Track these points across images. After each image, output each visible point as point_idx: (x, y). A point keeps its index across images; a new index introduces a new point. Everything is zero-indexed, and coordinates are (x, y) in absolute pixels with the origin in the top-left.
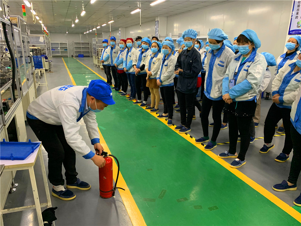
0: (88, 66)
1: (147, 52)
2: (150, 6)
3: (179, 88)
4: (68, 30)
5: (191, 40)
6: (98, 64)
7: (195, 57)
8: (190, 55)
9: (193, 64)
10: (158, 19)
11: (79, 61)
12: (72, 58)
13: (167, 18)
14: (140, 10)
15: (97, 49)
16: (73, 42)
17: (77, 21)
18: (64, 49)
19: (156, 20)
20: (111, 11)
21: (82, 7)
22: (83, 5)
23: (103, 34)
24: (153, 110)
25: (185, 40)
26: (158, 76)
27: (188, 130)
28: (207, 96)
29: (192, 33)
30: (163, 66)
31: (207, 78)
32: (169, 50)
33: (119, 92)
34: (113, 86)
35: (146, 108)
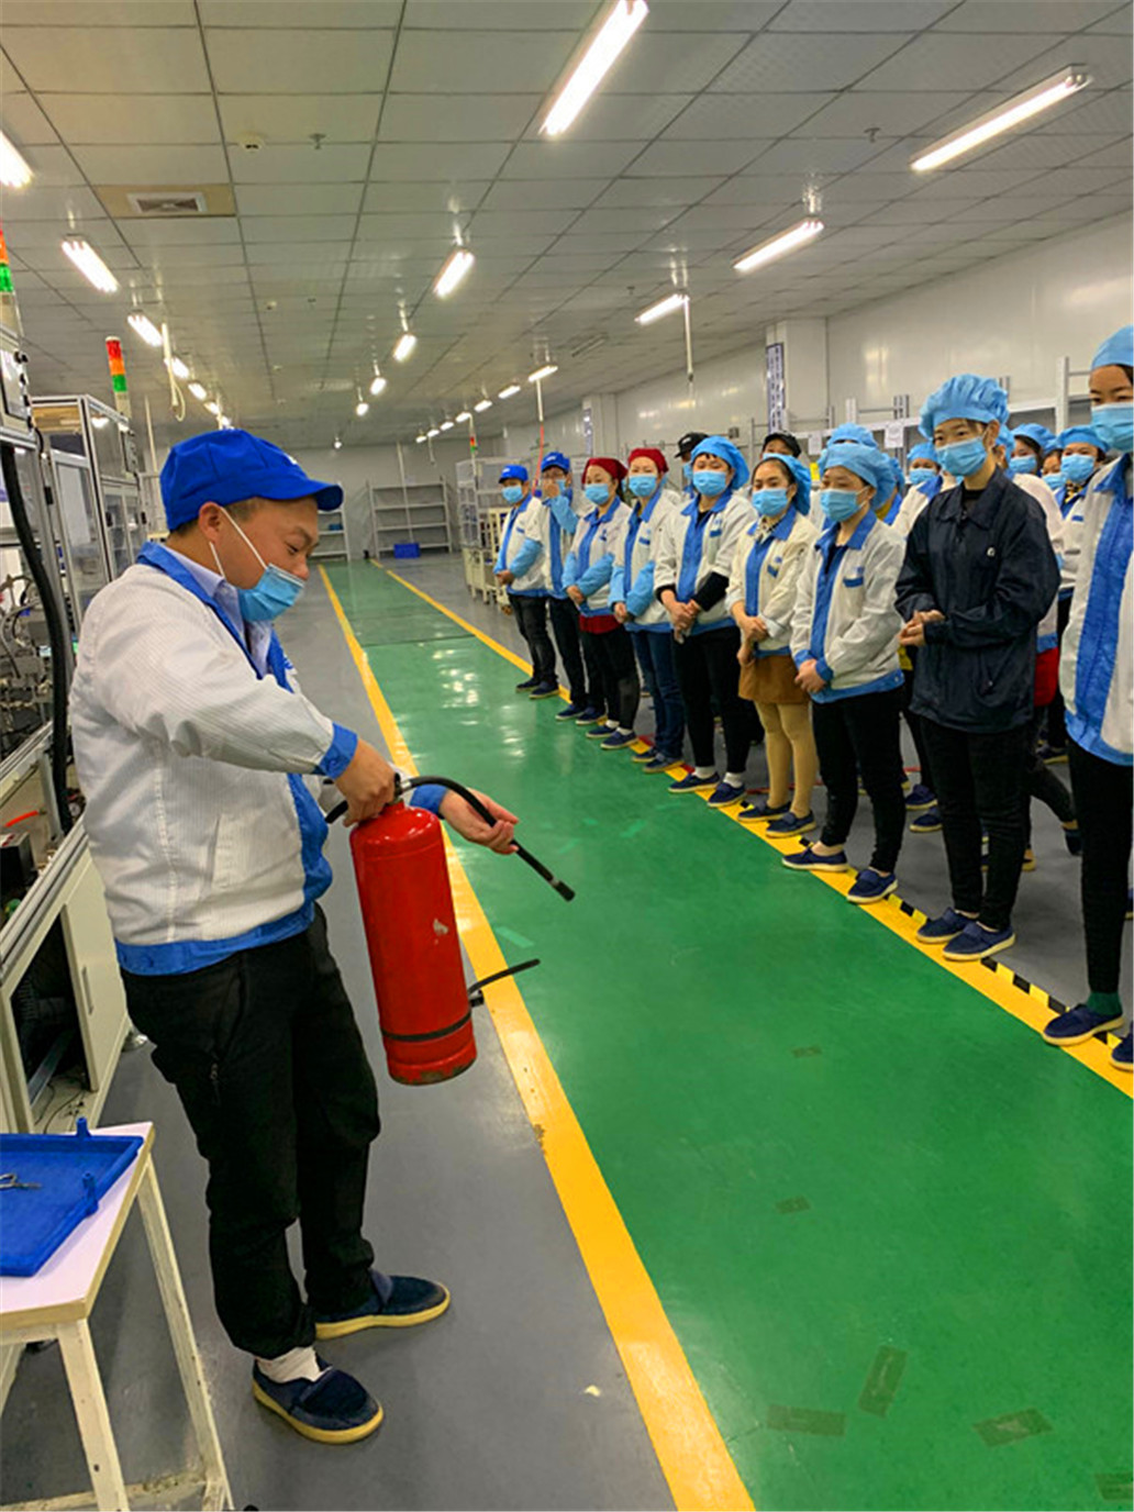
0: (442, 602)
1: (726, 511)
2: (736, 272)
3: (928, 705)
4: (341, 434)
5: (974, 430)
6: (489, 587)
7: (1011, 529)
8: (980, 519)
9: (1006, 565)
10: (781, 335)
11: (398, 578)
12: (363, 562)
13: (827, 325)
14: (687, 299)
15: (480, 511)
16: (368, 486)
17: (378, 386)
18: (327, 525)
19: (769, 343)
20: (539, 318)
21: (399, 318)
22: (402, 304)
23: (506, 434)
24: (781, 820)
25: (941, 438)
26: (804, 643)
27: (996, 943)
28: (1082, 737)
29: (972, 392)
30: (832, 584)
31: (1084, 632)
32: (857, 493)
33: (594, 728)
34: (565, 702)
35: (742, 809)
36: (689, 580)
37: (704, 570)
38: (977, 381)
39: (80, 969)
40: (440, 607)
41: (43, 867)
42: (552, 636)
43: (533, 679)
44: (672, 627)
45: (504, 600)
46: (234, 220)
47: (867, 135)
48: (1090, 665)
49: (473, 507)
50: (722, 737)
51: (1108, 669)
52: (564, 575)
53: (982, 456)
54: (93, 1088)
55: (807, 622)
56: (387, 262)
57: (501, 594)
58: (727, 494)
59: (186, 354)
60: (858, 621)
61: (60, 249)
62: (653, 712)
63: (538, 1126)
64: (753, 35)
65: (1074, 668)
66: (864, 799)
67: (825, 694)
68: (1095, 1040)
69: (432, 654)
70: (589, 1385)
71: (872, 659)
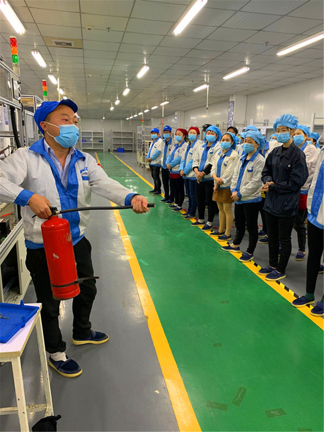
0: (129, 166)
1: (215, 147)
2: (223, 79)
3: (268, 208)
4: (105, 115)
5: (288, 130)
6: (144, 163)
8: (287, 156)
9: (293, 170)
10: (234, 99)
11: (117, 158)
12: (108, 152)
13: (247, 97)
14: (208, 86)
15: (143, 141)
16: (111, 130)
17: (117, 102)
18: (98, 141)
19: (230, 101)
20: (166, 87)
21: (126, 83)
22: (127, 79)
23: (152, 120)
24: (222, 236)
25: (278, 131)
26: (234, 186)
27: (280, 277)
28: (311, 220)
29: (289, 119)
30: (244, 170)
31: (315, 190)
32: (254, 145)
33: (171, 205)
34: (163, 197)
35: (211, 232)
36: (203, 165)
37: (207, 163)
38: (291, 116)
39: (20, 259)
40: (129, 167)
41: (12, 229)
42: (161, 178)
43: (154, 190)
44: (196, 179)
45: (148, 167)
46: (82, 50)
47: (265, 44)
48: (316, 199)
49: (141, 140)
50: (207, 212)
51: (320, 201)
52: (167, 161)
53: (289, 138)
54: (21, 293)
55: (236, 181)
56: (124, 67)
57: (147, 165)
58: (216, 142)
59: (64, 87)
60: (250, 182)
61: (31, 54)
62: (188, 203)
63: (147, 316)
64: (236, 12)
65: (312, 200)
66: (247, 232)
67: (239, 201)
68: (306, 306)
69: (125, 180)
70: (156, 390)
71: (253, 193)
